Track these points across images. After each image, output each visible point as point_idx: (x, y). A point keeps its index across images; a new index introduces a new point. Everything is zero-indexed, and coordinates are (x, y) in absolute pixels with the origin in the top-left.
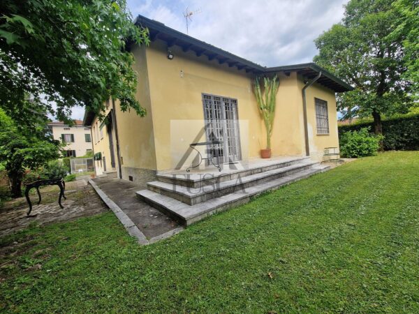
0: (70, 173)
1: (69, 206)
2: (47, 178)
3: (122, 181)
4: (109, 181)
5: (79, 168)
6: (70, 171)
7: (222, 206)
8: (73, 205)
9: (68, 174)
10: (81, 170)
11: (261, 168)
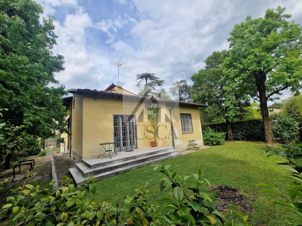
0: (44, 149)
1: (34, 176)
2: (27, 153)
3: (70, 159)
4: (62, 160)
5: (50, 145)
6: (44, 148)
7: (98, 178)
8: (36, 176)
9: (42, 150)
10: (51, 147)
11: (134, 157)
